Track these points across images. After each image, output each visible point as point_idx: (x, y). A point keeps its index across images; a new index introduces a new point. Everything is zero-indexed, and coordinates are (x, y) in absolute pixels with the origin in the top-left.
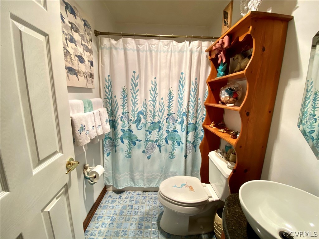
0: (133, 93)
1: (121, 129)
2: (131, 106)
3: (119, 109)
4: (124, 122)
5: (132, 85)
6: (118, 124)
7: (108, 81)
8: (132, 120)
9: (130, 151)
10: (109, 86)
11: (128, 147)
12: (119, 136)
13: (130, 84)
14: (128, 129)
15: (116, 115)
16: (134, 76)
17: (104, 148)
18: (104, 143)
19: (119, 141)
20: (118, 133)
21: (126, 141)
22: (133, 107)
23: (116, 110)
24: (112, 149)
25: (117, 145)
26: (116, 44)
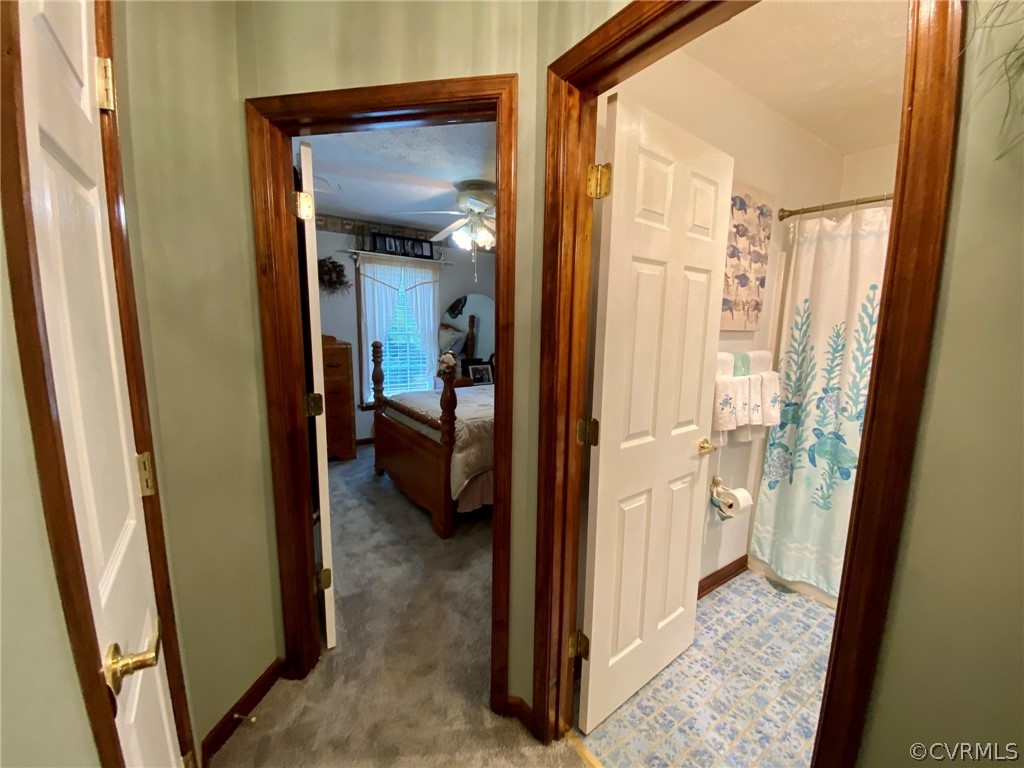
0: (862, 339)
1: (815, 429)
2: (851, 374)
3: (817, 377)
4: (825, 412)
5: (861, 319)
6: (807, 416)
7: (802, 313)
8: (849, 409)
9: (831, 491)
10: (802, 325)
11: (825, 480)
12: (807, 445)
13: (856, 319)
14: (834, 433)
15: (807, 391)
16: (872, 296)
17: (766, 466)
18: (768, 455)
19: (805, 457)
20: (804, 438)
21: (823, 463)
22: (855, 377)
23: (809, 380)
24: (784, 475)
25: (798, 465)
26: (835, 228)
